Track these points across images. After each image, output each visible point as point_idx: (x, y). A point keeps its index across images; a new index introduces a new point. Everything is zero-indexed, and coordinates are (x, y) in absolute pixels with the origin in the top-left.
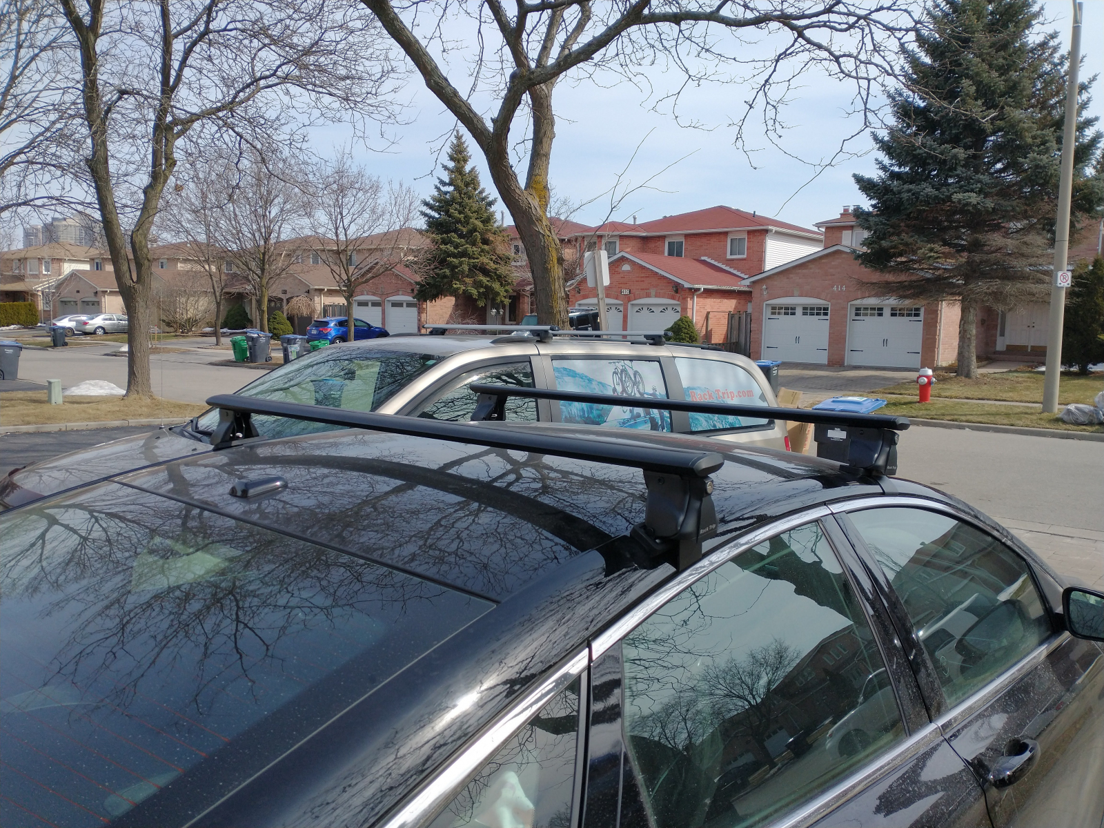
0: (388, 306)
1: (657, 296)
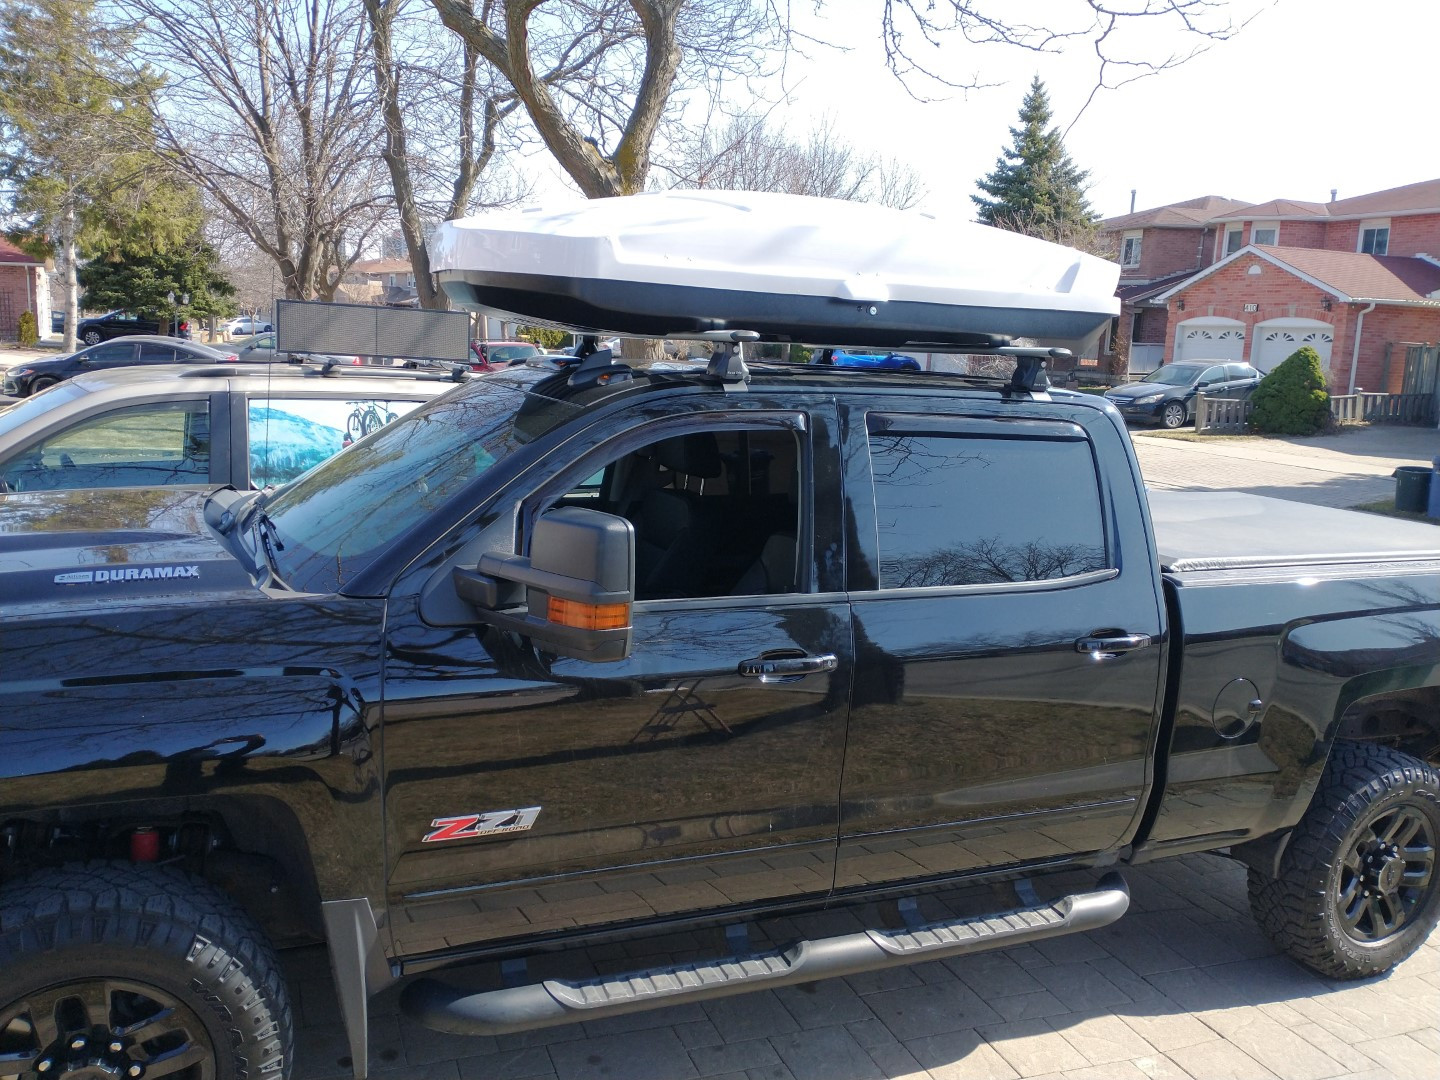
1: (1297, 315)
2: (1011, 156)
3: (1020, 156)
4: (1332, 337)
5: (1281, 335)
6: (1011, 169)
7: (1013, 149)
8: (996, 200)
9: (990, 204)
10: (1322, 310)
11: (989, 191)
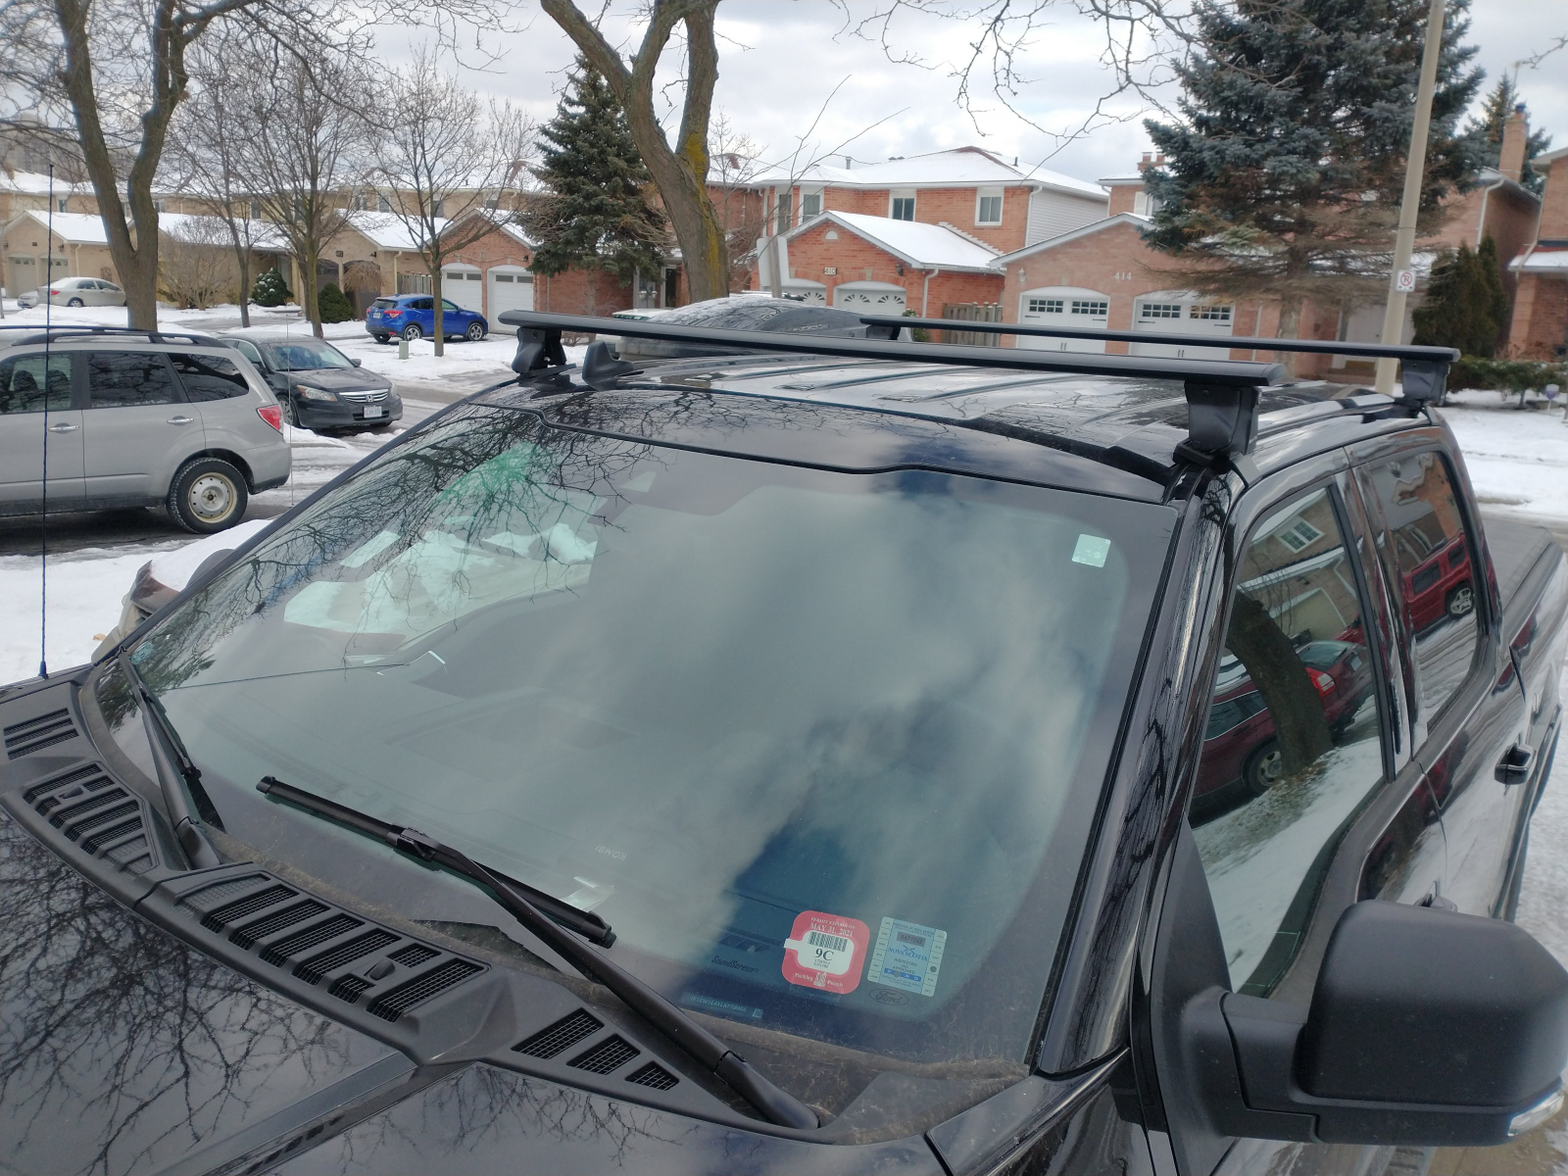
0: (491, 280)
1: (874, 278)
2: (571, 103)
3: (579, 104)
4: (904, 299)
5: (857, 296)
6: (574, 116)
7: (575, 97)
8: (561, 149)
9: (556, 153)
10: (896, 275)
11: (551, 139)
